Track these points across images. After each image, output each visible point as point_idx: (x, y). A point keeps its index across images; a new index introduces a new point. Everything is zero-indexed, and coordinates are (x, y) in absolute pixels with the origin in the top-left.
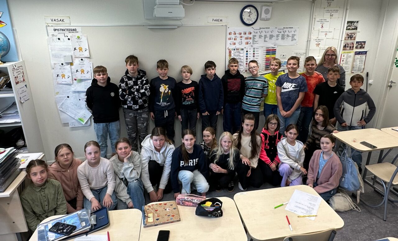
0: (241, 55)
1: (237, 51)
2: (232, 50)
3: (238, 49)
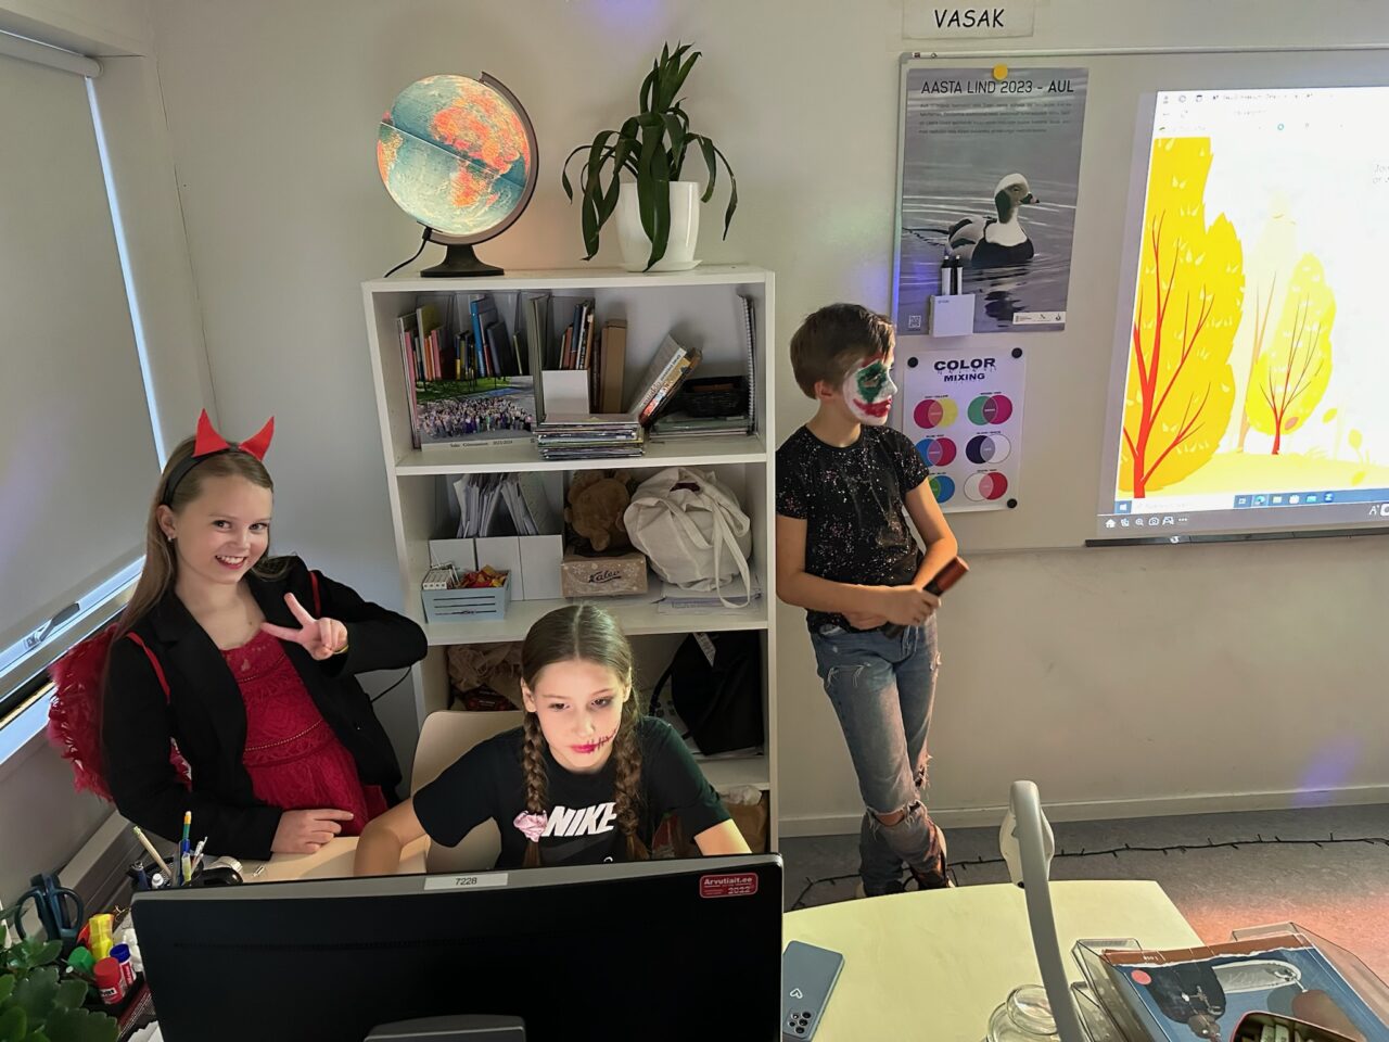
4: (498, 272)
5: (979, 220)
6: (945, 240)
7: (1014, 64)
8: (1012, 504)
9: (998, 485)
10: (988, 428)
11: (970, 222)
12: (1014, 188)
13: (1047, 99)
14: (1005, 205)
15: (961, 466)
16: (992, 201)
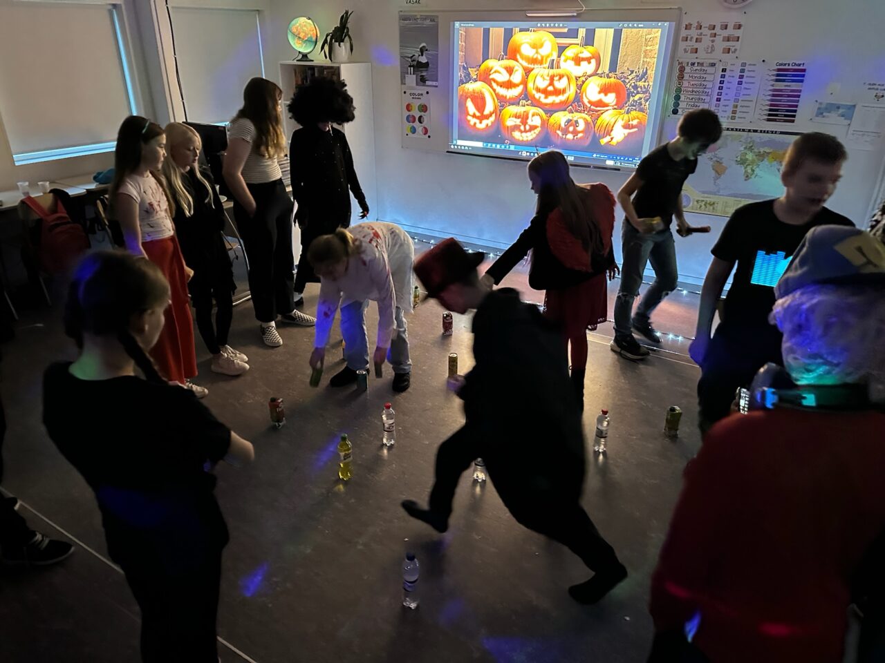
0: (709, 78)
1: (699, 68)
2: (688, 65)
3: (702, 64)
4: (312, 61)
5: (417, 55)
6: (410, 60)
7: (422, 14)
8: (429, 137)
9: (426, 131)
10: (422, 114)
11: (414, 55)
12: (424, 47)
13: (431, 23)
14: (422, 51)
15: (417, 124)
16: (419, 50)
